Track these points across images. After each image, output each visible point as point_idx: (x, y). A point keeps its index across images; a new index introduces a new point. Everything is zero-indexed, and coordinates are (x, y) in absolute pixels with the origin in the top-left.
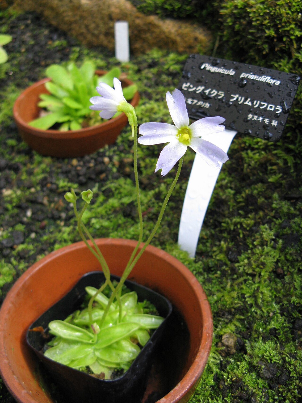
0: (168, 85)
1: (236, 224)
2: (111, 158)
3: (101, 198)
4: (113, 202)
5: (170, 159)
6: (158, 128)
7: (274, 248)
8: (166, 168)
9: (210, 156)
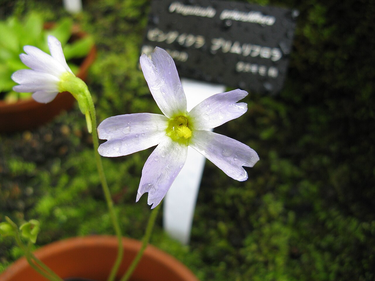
0: (126, 33)
1: (233, 197)
2: (71, 127)
3: (64, 180)
4: (80, 183)
5: (159, 174)
6: (132, 123)
7: (285, 224)
8: (155, 189)
9: (228, 159)
